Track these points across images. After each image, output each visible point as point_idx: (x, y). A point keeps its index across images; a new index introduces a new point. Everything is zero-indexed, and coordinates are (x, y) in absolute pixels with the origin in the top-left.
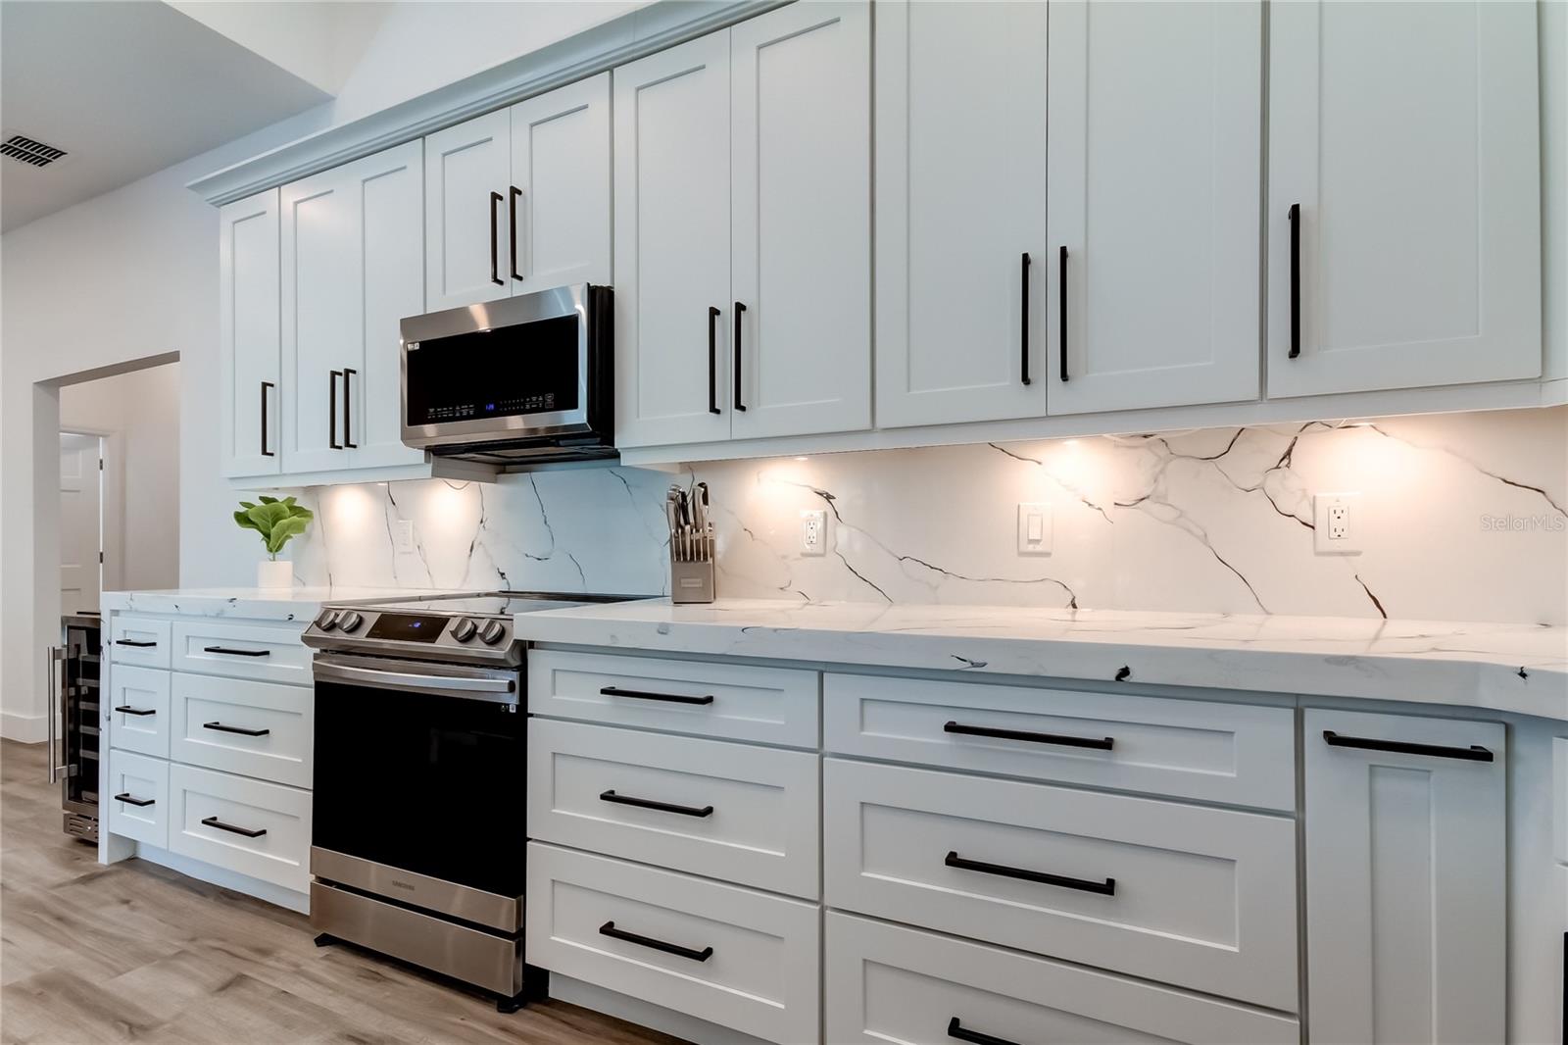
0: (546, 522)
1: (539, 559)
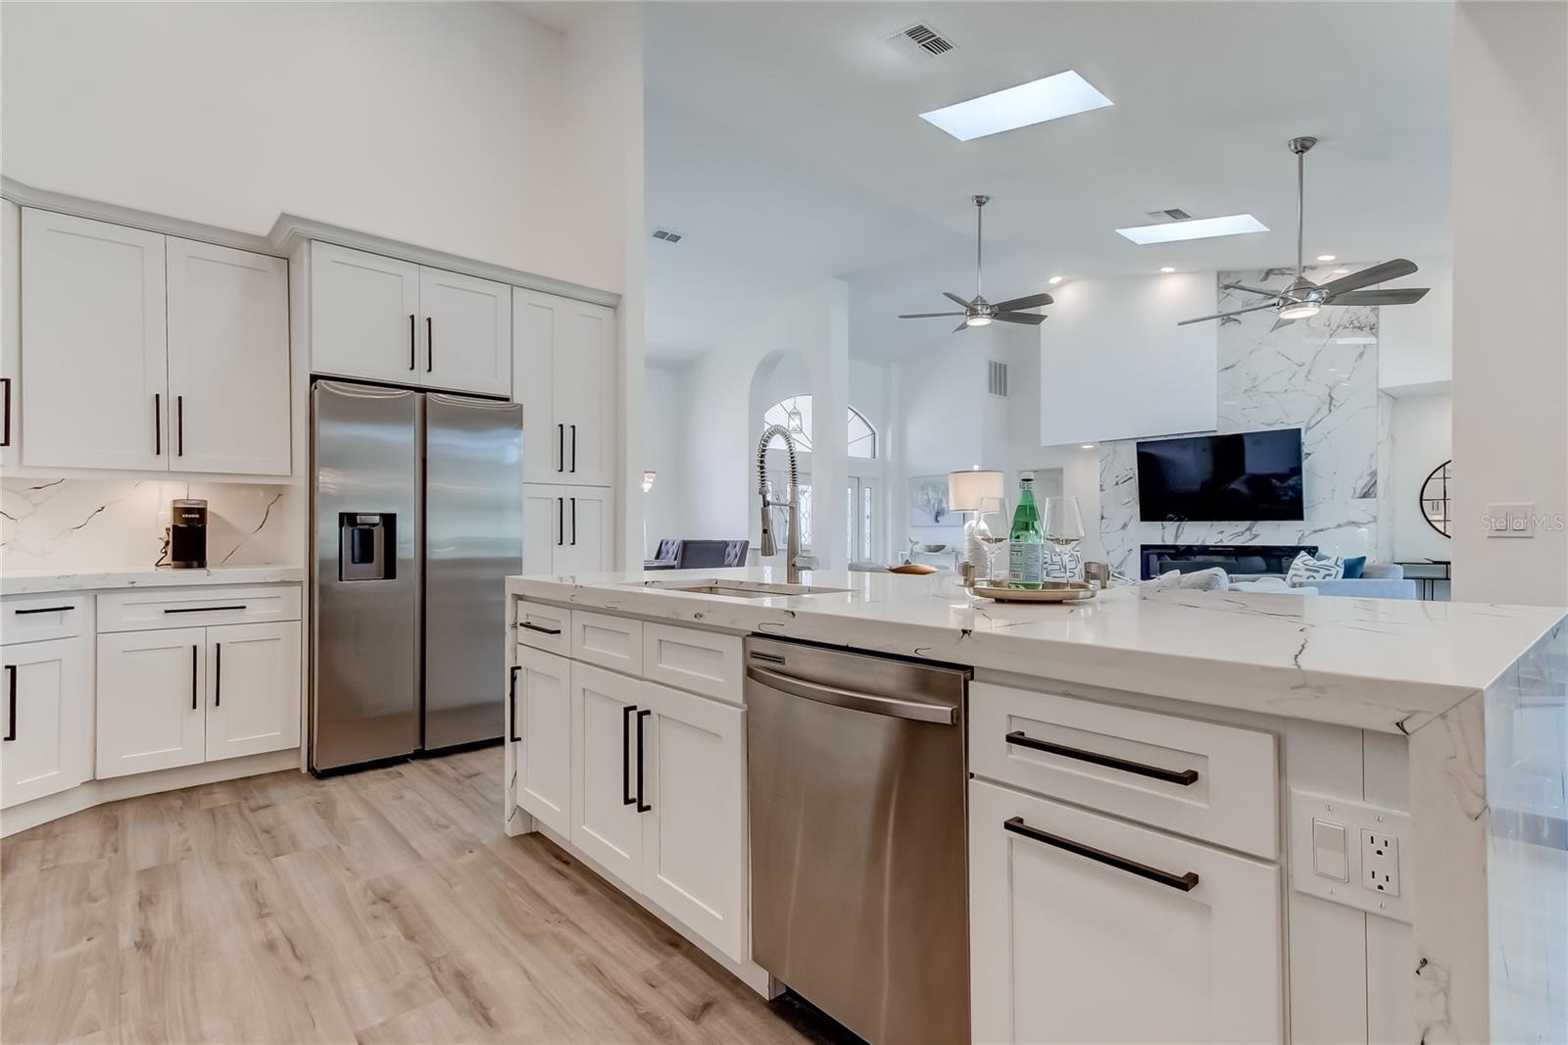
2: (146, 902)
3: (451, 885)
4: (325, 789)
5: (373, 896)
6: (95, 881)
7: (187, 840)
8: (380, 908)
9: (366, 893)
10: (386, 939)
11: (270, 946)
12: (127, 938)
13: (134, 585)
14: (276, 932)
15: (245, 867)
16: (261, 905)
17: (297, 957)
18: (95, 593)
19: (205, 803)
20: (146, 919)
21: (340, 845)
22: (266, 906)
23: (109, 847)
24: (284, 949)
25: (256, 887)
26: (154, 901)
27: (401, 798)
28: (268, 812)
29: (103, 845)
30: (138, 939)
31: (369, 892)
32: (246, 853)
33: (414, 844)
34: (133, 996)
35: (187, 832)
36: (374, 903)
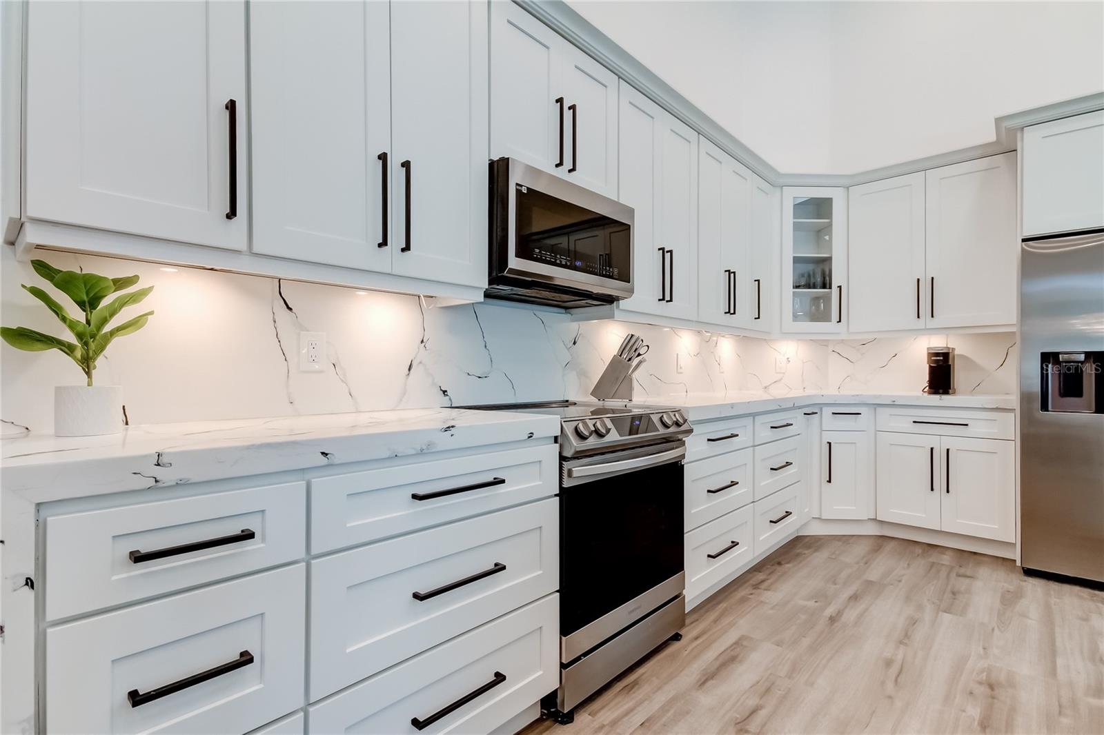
0: (486, 347)
1: (480, 377)
2: (855, 598)
3: (1060, 713)
4: (1024, 584)
5: (984, 678)
6: (844, 575)
7: (903, 575)
8: (982, 690)
9: (982, 672)
10: (964, 714)
11: (889, 663)
12: (830, 611)
13: (895, 403)
14: (900, 657)
15: (920, 607)
16: (907, 636)
17: (896, 681)
18: (875, 406)
19: (934, 557)
20: (846, 607)
21: (996, 628)
22: (908, 638)
23: (865, 559)
24: (894, 670)
25: (915, 623)
26: (858, 599)
27: (1086, 620)
28: (967, 581)
29: (864, 557)
30: (834, 615)
31: (985, 674)
32: (928, 600)
33: (1060, 662)
34: (806, 642)
35: (908, 571)
36: (980, 683)
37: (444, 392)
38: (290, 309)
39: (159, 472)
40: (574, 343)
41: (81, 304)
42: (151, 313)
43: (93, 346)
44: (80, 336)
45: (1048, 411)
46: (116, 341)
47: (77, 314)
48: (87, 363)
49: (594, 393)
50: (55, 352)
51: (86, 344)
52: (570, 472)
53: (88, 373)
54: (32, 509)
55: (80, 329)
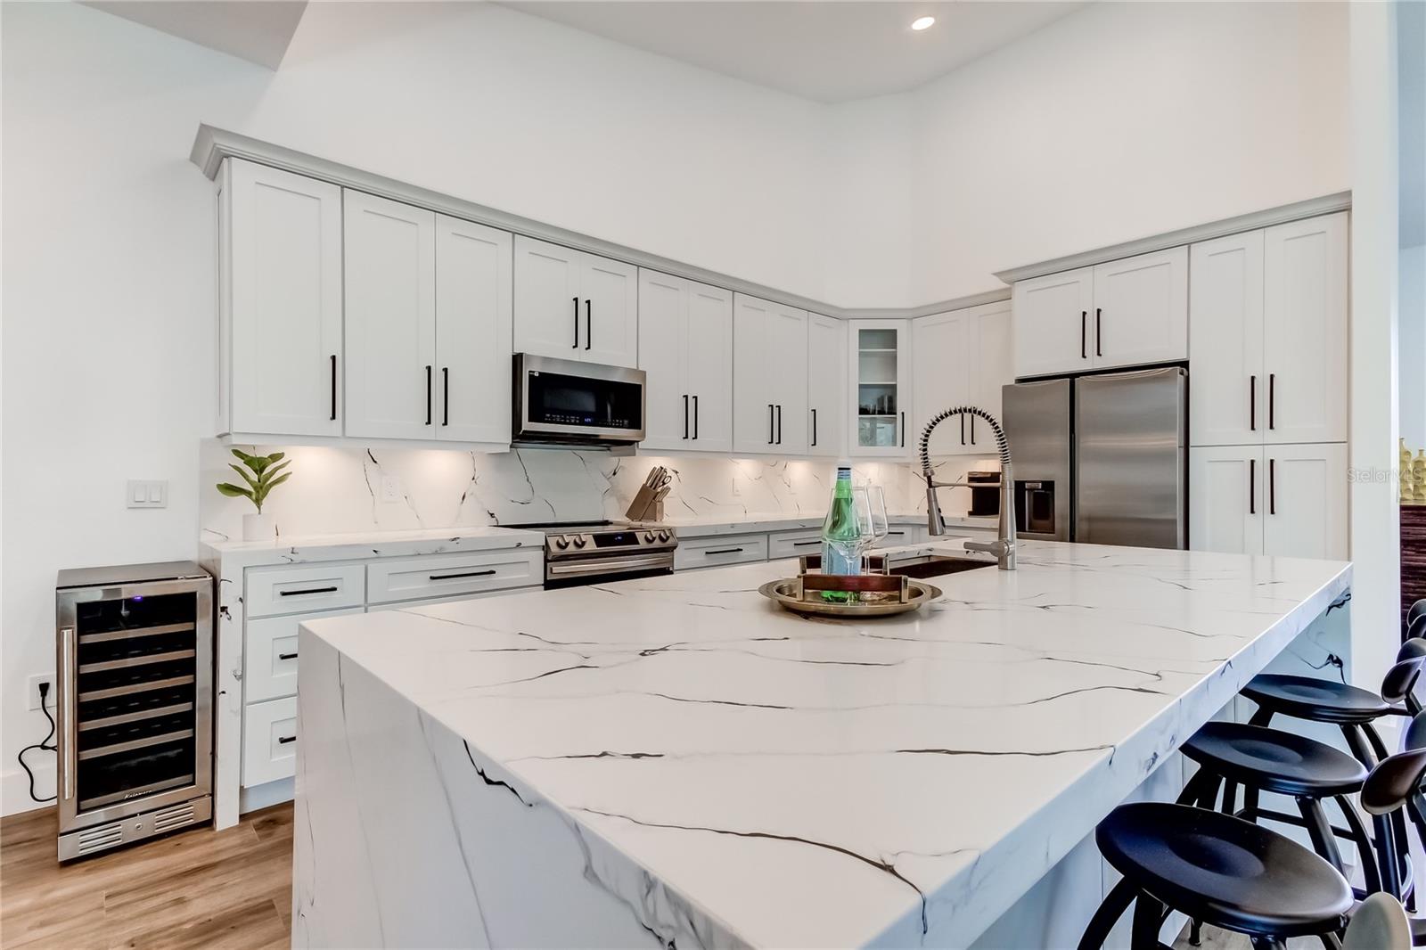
1: (522, 504)
37: (492, 515)
38: (375, 462)
39: (293, 557)
40: (615, 474)
41: (256, 471)
42: (291, 473)
43: (261, 493)
44: (255, 488)
45: (1025, 531)
46: (274, 488)
47: (254, 477)
48: (258, 502)
49: (628, 515)
50: (244, 497)
51: (258, 492)
52: (551, 569)
53: (259, 508)
54: (242, 570)
55: (255, 485)
